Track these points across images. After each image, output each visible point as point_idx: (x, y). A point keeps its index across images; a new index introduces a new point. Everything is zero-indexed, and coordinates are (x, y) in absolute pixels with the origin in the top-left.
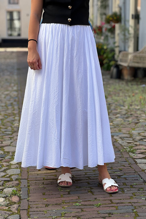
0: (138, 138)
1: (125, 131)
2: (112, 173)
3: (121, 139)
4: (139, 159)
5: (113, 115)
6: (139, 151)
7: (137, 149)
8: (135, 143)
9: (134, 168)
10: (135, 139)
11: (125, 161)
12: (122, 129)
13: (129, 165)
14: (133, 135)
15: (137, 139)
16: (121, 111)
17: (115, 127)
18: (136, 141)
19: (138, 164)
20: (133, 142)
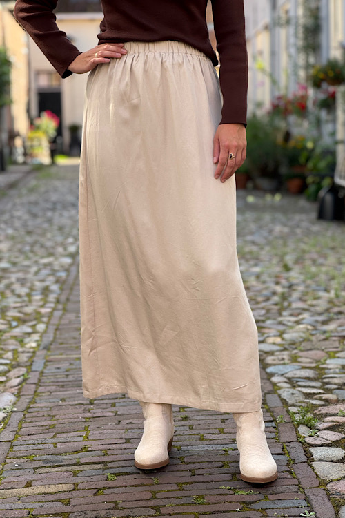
0: (336, 381)
1: (308, 360)
2: (231, 492)
3: (288, 385)
4: (322, 445)
5: (292, 315)
6: (328, 422)
7: (327, 415)
8: (325, 396)
9: (299, 476)
10: (328, 383)
11: (281, 452)
12: (301, 354)
13: (288, 465)
14: (326, 371)
15: (335, 384)
16: (315, 302)
17: (285, 349)
18: (330, 391)
19: (314, 464)
20: (320, 393)
